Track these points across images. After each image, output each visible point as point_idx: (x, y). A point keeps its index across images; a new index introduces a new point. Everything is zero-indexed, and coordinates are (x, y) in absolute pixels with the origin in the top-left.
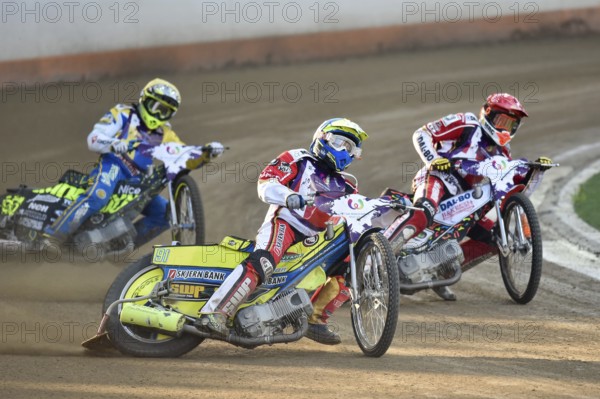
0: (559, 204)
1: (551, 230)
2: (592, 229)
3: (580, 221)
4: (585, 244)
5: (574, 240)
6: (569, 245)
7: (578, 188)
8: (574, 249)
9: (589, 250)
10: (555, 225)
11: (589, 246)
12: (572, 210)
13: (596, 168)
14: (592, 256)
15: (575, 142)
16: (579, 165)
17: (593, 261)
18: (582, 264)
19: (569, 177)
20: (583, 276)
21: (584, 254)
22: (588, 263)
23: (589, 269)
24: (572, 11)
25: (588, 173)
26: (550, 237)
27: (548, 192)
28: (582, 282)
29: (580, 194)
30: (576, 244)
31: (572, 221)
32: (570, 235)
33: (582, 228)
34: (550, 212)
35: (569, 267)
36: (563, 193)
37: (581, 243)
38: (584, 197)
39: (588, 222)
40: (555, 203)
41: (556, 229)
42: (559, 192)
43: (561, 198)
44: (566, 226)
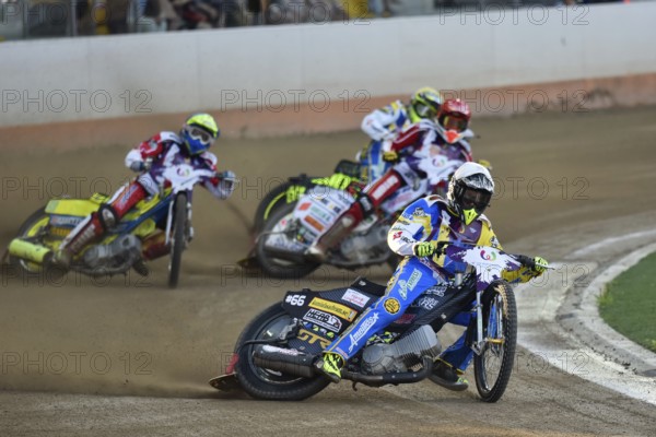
0: (582, 306)
1: (572, 337)
2: (621, 336)
3: (606, 326)
4: (612, 353)
5: (599, 349)
6: (593, 355)
7: (603, 287)
8: (600, 359)
9: (616, 361)
10: (577, 331)
11: (617, 356)
12: (597, 314)
13: (624, 264)
14: (621, 368)
15: (600, 233)
16: (605, 261)
17: (621, 373)
18: (609, 376)
19: (593, 275)
20: (609, 391)
21: (611, 365)
22: (616, 376)
23: (617, 384)
24: (596, 81)
25: (615, 270)
26: (571, 344)
27: (568, 292)
28: (608, 399)
29: (606, 296)
30: (601, 354)
31: (598, 326)
32: (595, 342)
33: (608, 335)
34: (571, 316)
35: (594, 381)
36: (586, 293)
37: (607, 352)
38: (611, 299)
39: (615, 328)
40: (577, 306)
41: (578, 336)
42: (582, 292)
43: (584, 300)
44: (591, 332)
